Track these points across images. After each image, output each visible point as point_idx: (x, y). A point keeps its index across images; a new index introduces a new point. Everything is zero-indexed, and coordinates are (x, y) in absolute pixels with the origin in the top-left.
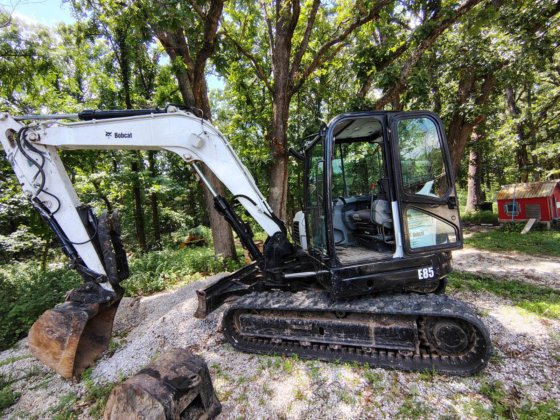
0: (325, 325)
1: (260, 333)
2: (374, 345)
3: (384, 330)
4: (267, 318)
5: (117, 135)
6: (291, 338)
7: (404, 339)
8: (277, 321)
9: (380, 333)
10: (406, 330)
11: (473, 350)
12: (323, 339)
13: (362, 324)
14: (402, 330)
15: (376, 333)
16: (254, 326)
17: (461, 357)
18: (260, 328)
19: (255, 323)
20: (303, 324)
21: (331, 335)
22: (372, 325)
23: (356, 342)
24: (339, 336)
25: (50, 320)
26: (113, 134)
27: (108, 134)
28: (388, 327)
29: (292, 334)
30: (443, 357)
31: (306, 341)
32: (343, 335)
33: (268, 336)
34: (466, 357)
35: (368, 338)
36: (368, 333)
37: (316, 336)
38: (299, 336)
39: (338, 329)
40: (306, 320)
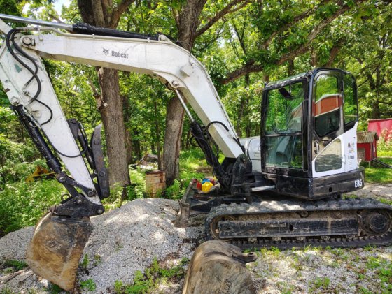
0: (294, 223)
1: (238, 235)
2: (330, 234)
3: (338, 223)
4: (245, 222)
5: (114, 54)
6: (266, 236)
7: (351, 227)
8: (254, 223)
9: (334, 224)
10: (352, 221)
11: (389, 230)
12: (292, 234)
13: (322, 220)
14: (349, 221)
15: (332, 225)
16: (233, 230)
17: (382, 236)
18: (238, 231)
19: (234, 227)
20: (276, 223)
21: (299, 230)
22: (330, 220)
23: (317, 233)
24: (304, 230)
25: (53, 232)
26: (110, 52)
27: (105, 51)
28: (340, 220)
29: (266, 233)
30: (372, 237)
31: (278, 237)
32: (308, 229)
33: (245, 237)
34: (385, 235)
35: (326, 229)
36: (326, 225)
37: (287, 232)
38: (273, 233)
39: (304, 225)
40: (279, 220)
